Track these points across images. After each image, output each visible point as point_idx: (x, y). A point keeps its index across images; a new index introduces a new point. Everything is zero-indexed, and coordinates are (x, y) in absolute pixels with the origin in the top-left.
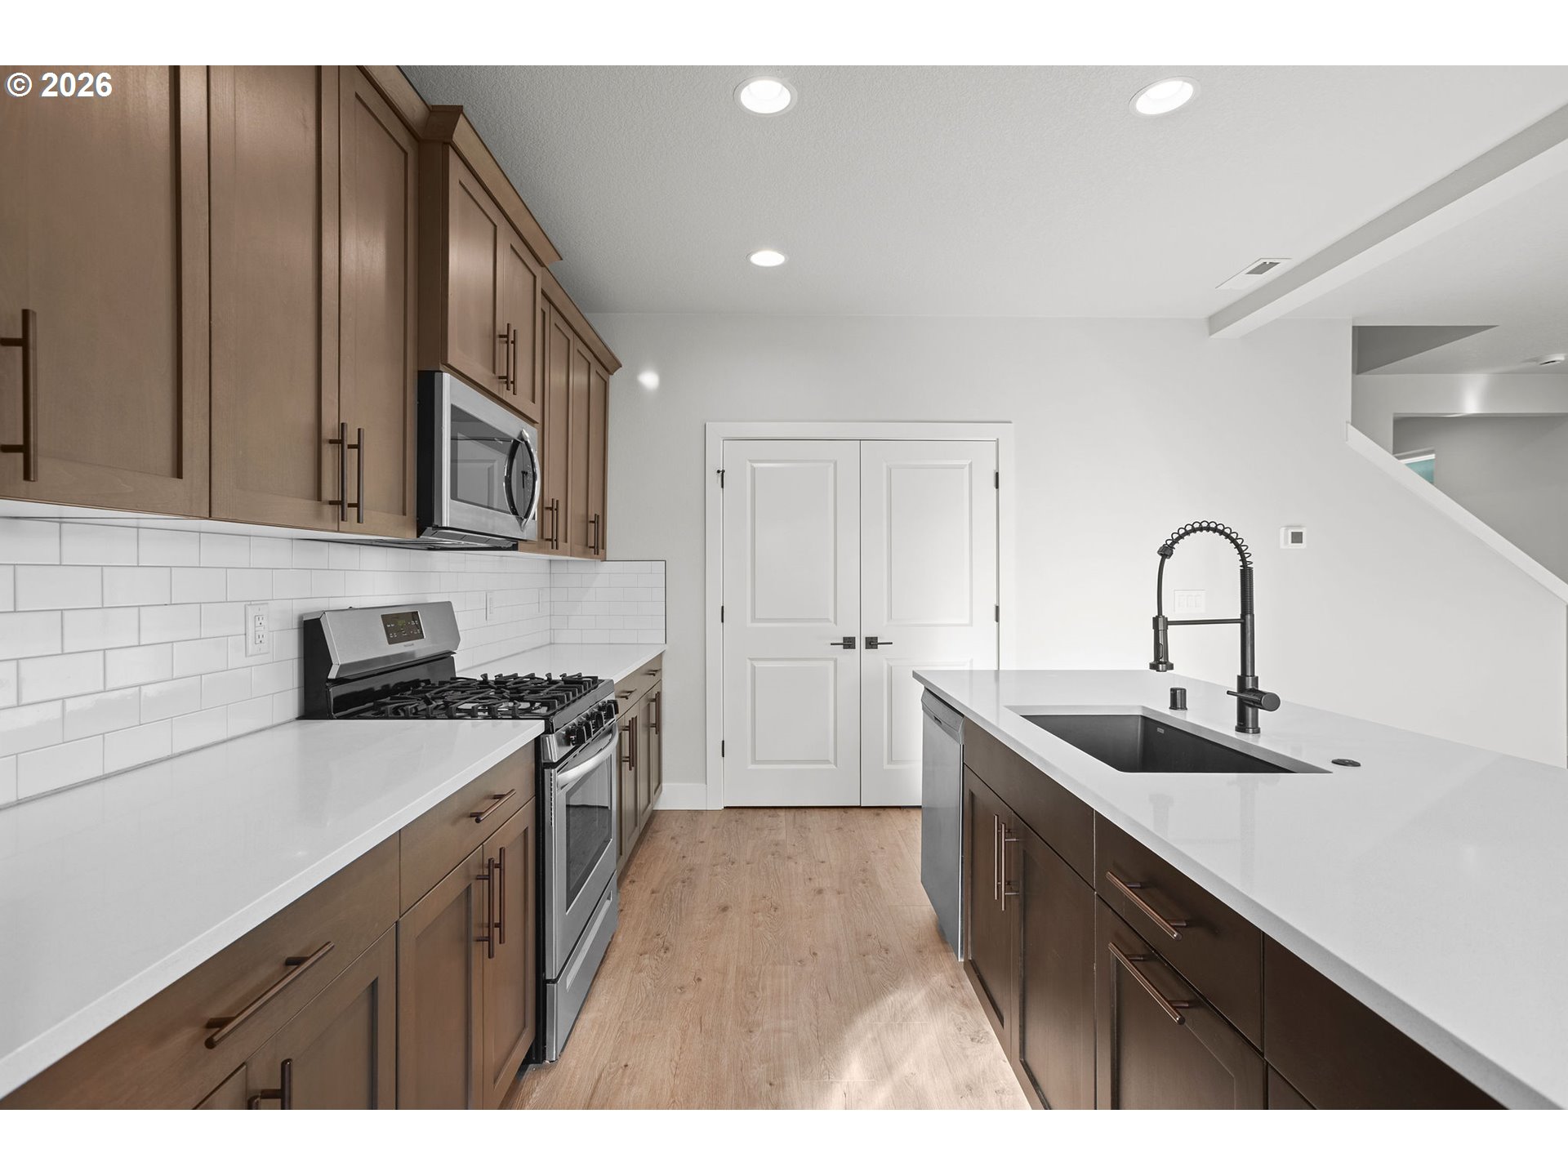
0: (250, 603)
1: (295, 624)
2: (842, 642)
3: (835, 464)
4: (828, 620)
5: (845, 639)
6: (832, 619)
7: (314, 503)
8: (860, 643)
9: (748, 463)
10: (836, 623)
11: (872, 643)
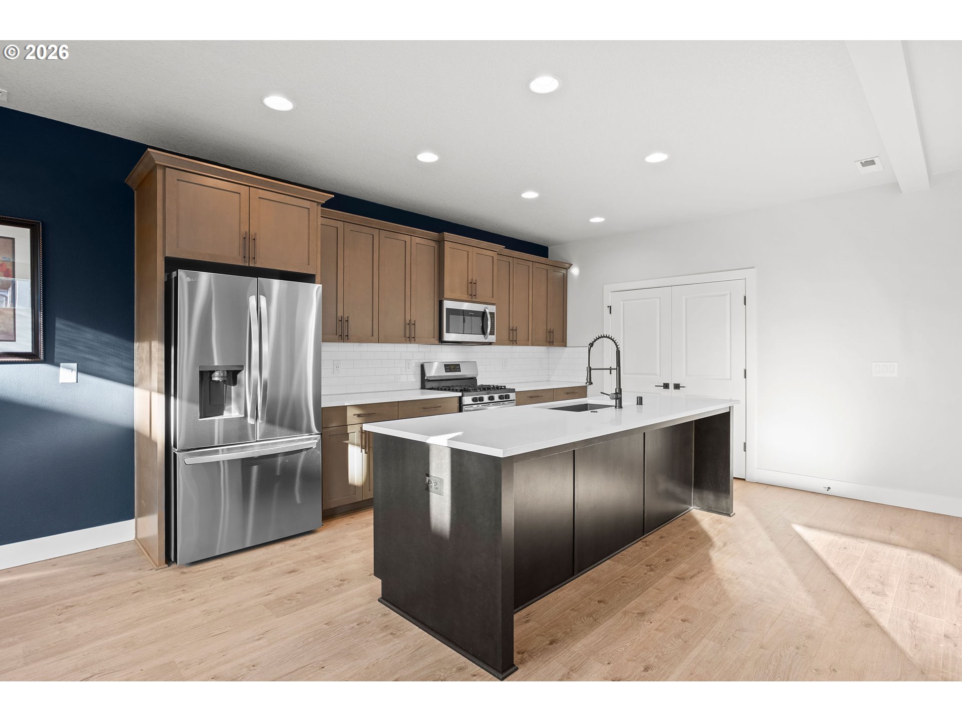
0: (407, 360)
1: (420, 365)
2: (663, 385)
3: (660, 299)
4: (656, 374)
5: (664, 384)
6: (659, 374)
7: (404, 338)
8: (671, 386)
9: (622, 302)
10: (660, 376)
11: (677, 387)
